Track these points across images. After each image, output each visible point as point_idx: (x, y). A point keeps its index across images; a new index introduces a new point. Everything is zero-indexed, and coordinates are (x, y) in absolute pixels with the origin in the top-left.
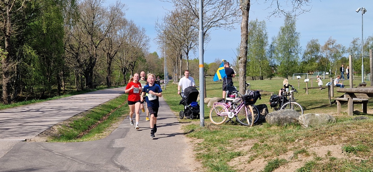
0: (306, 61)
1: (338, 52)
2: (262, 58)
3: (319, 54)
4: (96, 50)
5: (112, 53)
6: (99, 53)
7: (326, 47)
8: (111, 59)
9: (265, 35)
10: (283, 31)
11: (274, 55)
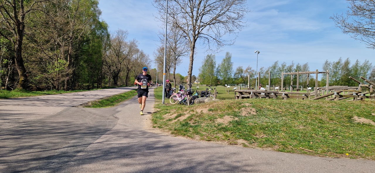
0: (236, 78)
1: (252, 74)
2: (212, 75)
3: (243, 75)
4: (120, 65)
5: (130, 67)
6: (122, 66)
7: (246, 71)
8: (129, 71)
9: (215, 62)
10: (224, 61)
11: (218, 74)
